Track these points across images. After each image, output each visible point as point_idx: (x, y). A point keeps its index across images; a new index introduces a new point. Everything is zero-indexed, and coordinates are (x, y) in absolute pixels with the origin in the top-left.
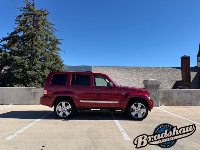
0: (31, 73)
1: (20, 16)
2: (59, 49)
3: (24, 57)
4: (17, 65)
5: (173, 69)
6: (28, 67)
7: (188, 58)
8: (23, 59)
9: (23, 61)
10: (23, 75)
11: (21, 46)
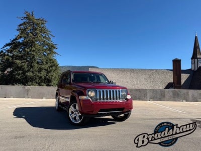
0: (30, 74)
1: (21, 25)
2: (55, 53)
3: (23, 61)
4: (18, 67)
5: (167, 71)
6: (26, 69)
7: (180, 61)
8: (23, 62)
9: (23, 64)
10: (23, 76)
11: (21, 51)
